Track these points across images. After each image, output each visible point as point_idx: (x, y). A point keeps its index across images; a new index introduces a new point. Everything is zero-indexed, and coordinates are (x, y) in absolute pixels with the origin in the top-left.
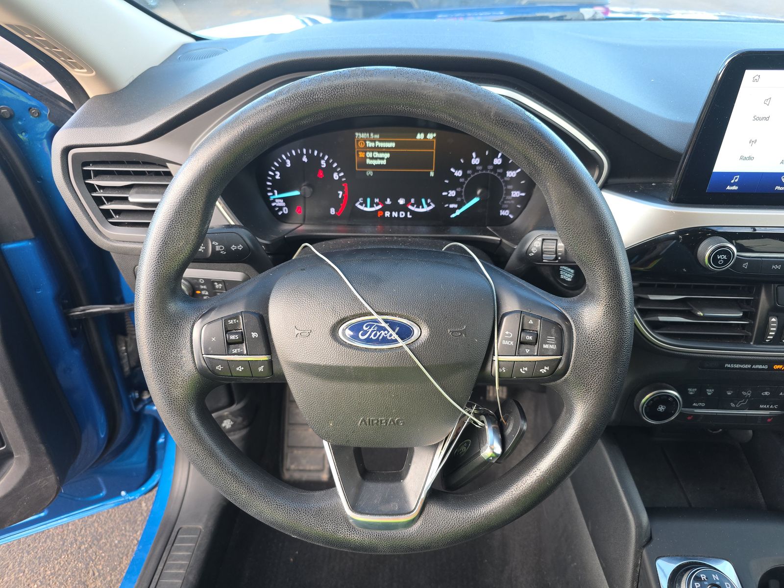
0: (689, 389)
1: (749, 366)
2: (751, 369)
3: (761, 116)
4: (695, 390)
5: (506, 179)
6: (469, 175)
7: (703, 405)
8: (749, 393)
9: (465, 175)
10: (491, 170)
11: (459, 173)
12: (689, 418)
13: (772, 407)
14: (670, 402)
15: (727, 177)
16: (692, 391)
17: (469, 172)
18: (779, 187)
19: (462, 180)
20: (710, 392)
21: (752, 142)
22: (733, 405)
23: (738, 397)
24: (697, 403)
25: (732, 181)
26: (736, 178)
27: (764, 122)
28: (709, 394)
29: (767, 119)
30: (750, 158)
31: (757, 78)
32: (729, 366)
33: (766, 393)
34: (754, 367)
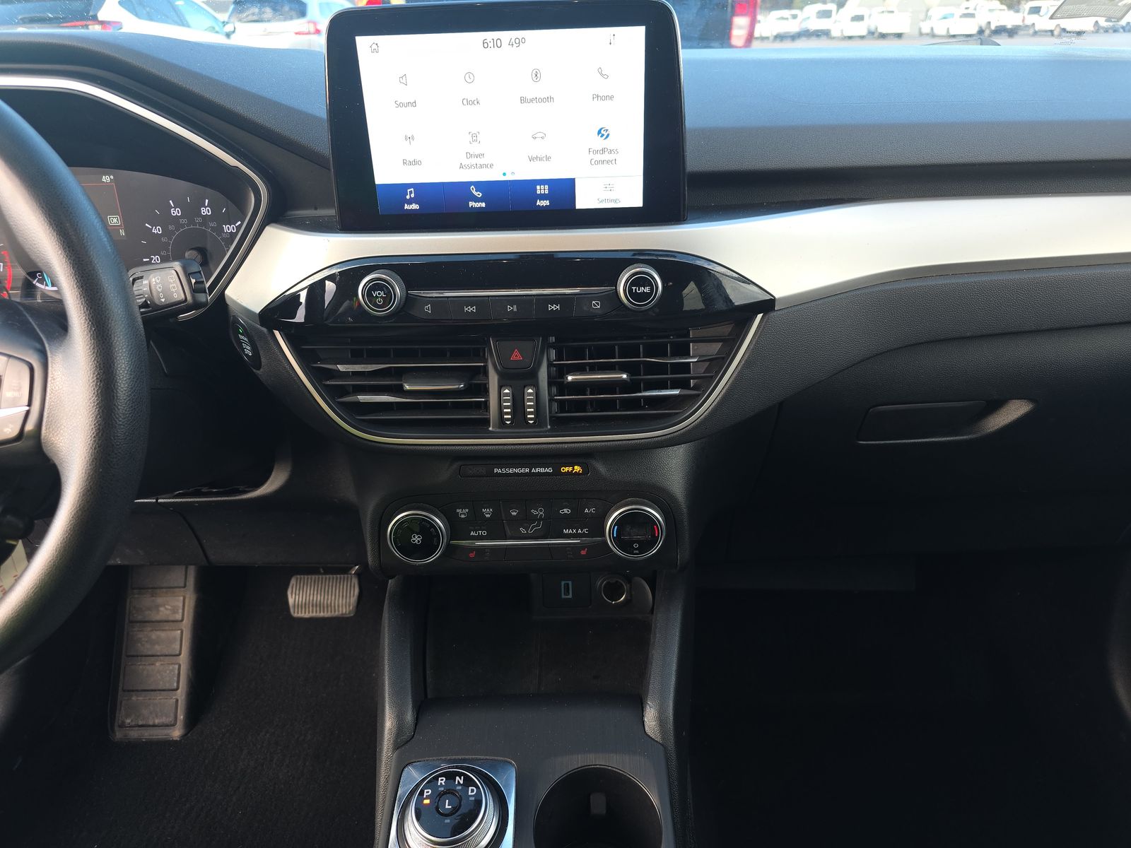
0: (458, 511)
1: (527, 470)
2: (530, 474)
3: (405, 101)
4: (467, 510)
5: (224, 235)
6: (173, 233)
7: (484, 533)
8: (541, 511)
9: (166, 232)
10: (200, 224)
11: (157, 230)
12: (472, 555)
13: (580, 531)
14: (427, 529)
15: (399, 190)
16: (463, 513)
17: (171, 227)
18: (474, 203)
19: (164, 240)
20: (487, 513)
21: (410, 138)
22: (523, 530)
23: (527, 519)
24: (476, 530)
25: (408, 197)
26: (411, 192)
27: (410, 108)
28: (488, 516)
29: (414, 104)
30: (416, 163)
31: (374, 47)
32: (500, 471)
33: (565, 511)
34: (533, 470)
